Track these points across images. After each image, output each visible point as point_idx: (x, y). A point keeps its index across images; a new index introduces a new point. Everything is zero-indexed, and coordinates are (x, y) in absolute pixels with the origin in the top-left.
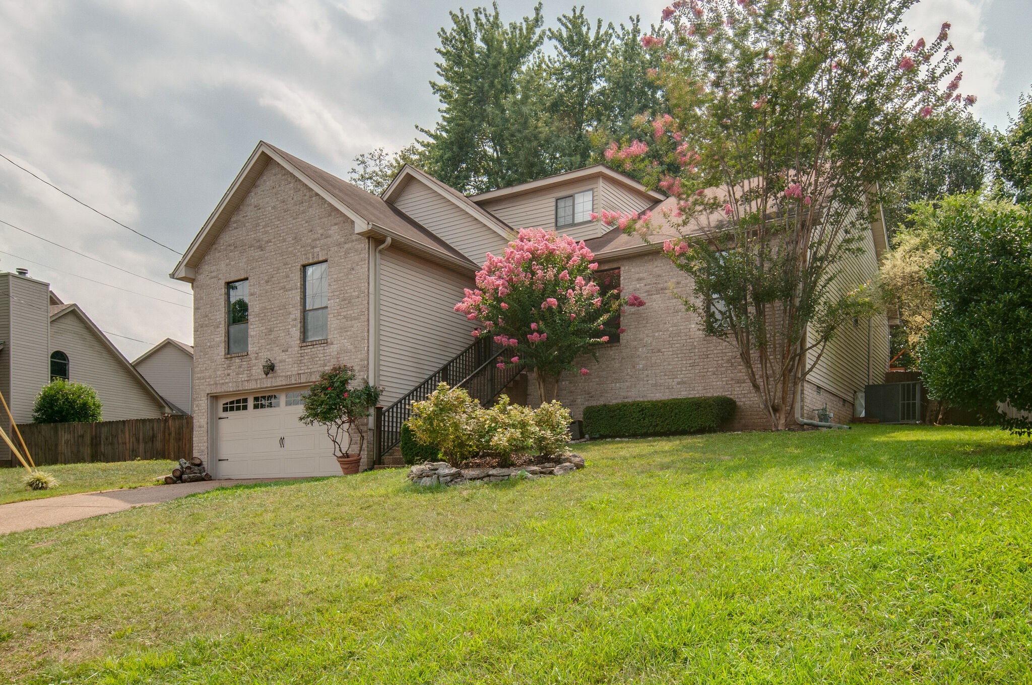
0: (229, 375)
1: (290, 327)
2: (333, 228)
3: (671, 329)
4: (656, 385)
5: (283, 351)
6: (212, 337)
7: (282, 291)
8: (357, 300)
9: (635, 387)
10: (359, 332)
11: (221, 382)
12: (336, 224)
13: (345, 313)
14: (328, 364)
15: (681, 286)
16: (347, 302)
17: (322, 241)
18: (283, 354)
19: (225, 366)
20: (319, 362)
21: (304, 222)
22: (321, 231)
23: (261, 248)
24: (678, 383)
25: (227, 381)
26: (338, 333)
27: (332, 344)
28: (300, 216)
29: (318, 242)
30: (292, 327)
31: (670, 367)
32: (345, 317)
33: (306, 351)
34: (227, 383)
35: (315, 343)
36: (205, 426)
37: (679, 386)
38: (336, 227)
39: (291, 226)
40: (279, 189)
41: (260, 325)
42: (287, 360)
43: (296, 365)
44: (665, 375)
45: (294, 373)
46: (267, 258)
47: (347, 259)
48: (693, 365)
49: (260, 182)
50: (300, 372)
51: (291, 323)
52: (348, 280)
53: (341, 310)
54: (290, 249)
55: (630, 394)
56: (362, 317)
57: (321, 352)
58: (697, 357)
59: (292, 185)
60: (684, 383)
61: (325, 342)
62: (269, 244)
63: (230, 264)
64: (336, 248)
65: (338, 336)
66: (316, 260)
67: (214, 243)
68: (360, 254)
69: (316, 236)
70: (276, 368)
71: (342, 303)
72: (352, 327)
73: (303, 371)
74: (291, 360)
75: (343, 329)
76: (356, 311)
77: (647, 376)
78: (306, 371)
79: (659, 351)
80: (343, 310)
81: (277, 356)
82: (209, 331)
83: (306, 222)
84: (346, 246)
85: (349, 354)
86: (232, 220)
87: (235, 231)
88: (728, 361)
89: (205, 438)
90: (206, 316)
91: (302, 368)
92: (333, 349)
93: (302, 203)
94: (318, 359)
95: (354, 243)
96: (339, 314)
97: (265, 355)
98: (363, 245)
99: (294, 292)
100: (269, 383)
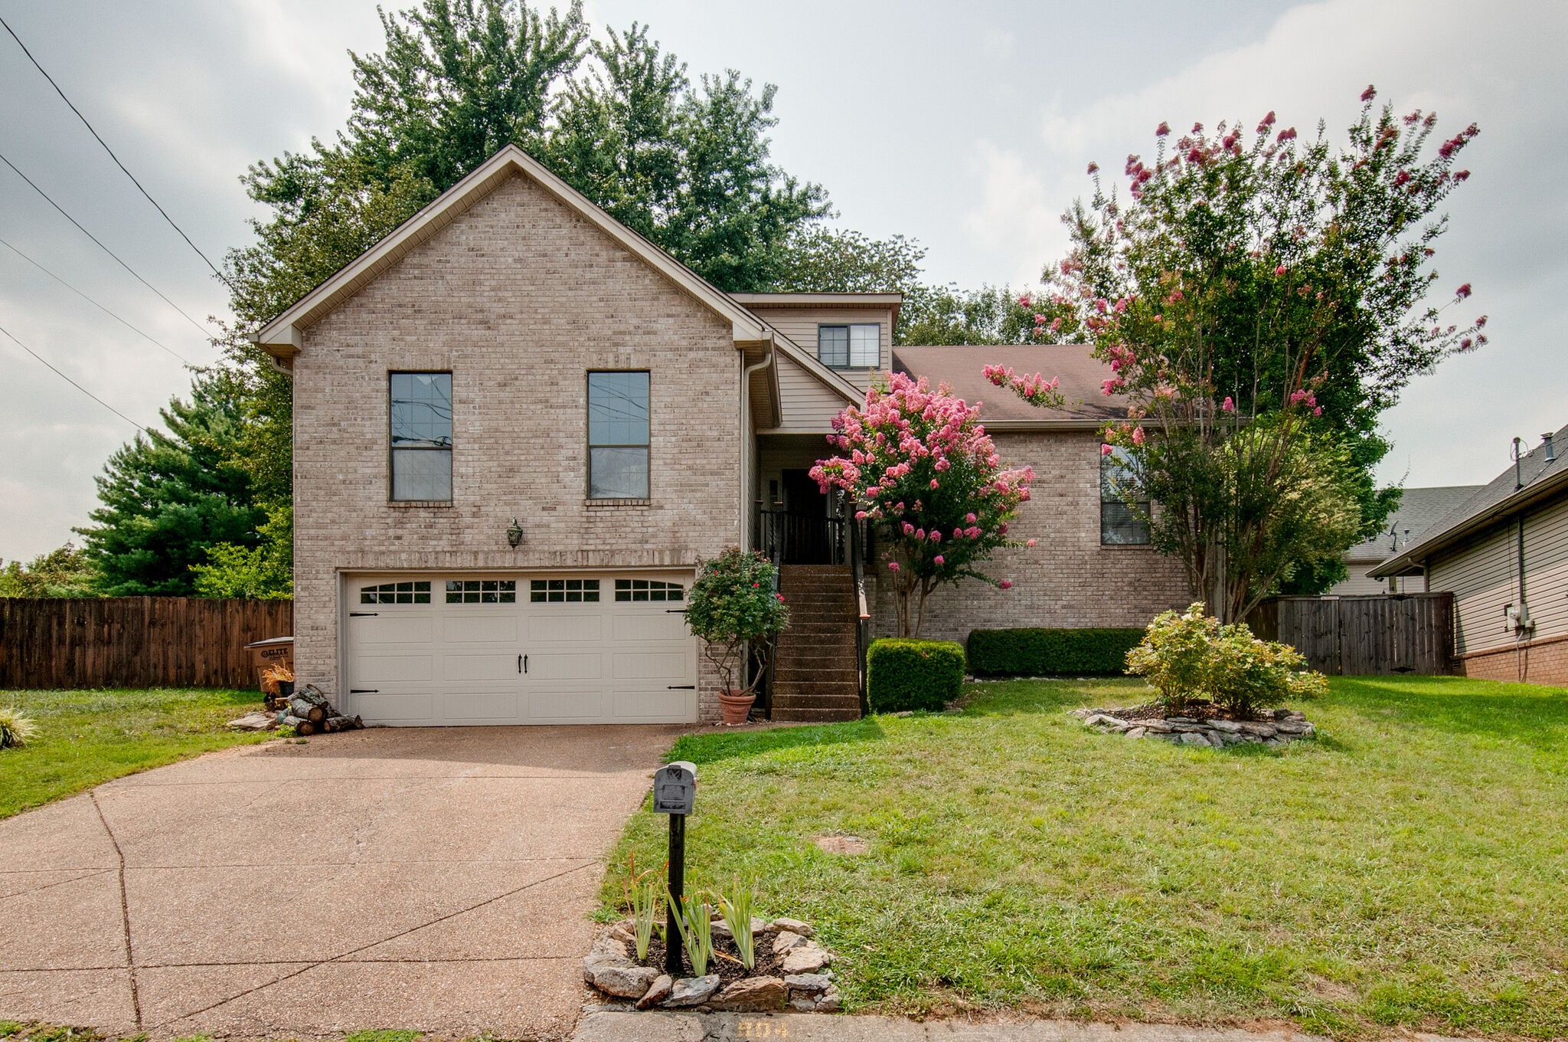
0: (399, 538)
1: (560, 469)
2: (661, 320)
3: (1052, 535)
4: (1031, 607)
5: (544, 509)
6: (350, 464)
7: (539, 407)
8: (716, 444)
9: (1002, 607)
10: (723, 495)
11: (376, 548)
12: (669, 316)
13: (690, 462)
14: (653, 540)
15: (1065, 480)
16: (694, 444)
17: (637, 339)
18: (545, 513)
19: (389, 521)
20: (632, 535)
21: (595, 298)
22: (635, 321)
23: (486, 324)
24: (1064, 607)
25: (392, 548)
26: (676, 491)
27: (661, 507)
28: (585, 287)
29: (627, 338)
30: (565, 470)
31: (1052, 585)
32: (690, 468)
33: (598, 514)
34: (395, 552)
35: (622, 502)
36: (331, 627)
37: (1064, 611)
38: (671, 320)
39: (564, 299)
40: (534, 231)
41: (485, 458)
42: (553, 525)
43: (575, 536)
44: (1045, 595)
45: (570, 548)
46: (502, 345)
47: (694, 376)
48: (1083, 585)
49: (486, 208)
50: (585, 548)
51: (564, 463)
52: (695, 410)
53: (680, 456)
54: (560, 338)
55: (993, 616)
56: (727, 472)
57: (637, 519)
58: (1088, 575)
59: (564, 231)
60: (1071, 607)
61: (645, 502)
62: (508, 321)
63: (402, 340)
64: (670, 355)
65: (674, 496)
66: (622, 366)
67: (357, 295)
68: (723, 371)
69: (622, 327)
70: (528, 535)
71: (684, 444)
72: (707, 485)
73: (593, 548)
74: (563, 525)
75: (683, 488)
76: (714, 461)
77: (1019, 594)
78: (601, 547)
79: (1036, 562)
80: (687, 456)
81: (531, 516)
82: (343, 453)
83: (601, 300)
84: (692, 355)
85: (698, 528)
86: (408, 260)
87: (416, 282)
88: (1130, 584)
89: (331, 651)
90: (334, 425)
91: (591, 542)
92: (665, 518)
93: (591, 266)
94: (628, 530)
95: (710, 352)
96: (676, 461)
97: (501, 513)
98: (728, 360)
99: (569, 411)
100: (507, 560)
